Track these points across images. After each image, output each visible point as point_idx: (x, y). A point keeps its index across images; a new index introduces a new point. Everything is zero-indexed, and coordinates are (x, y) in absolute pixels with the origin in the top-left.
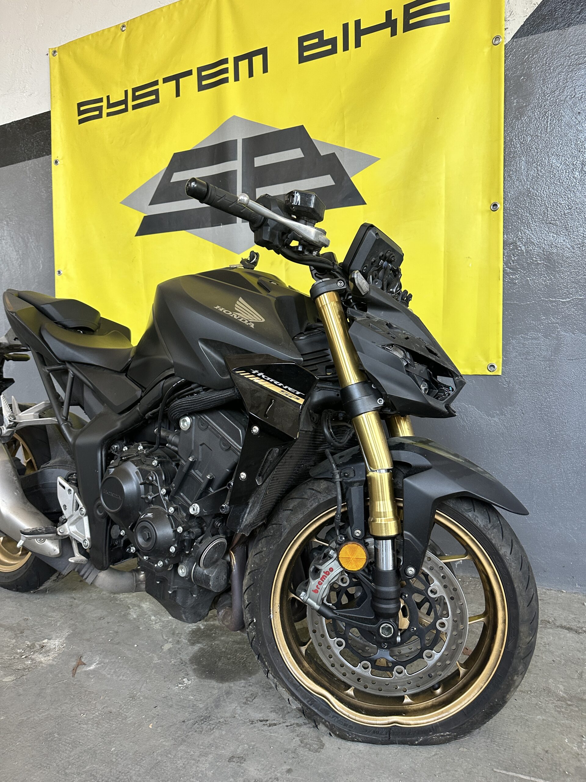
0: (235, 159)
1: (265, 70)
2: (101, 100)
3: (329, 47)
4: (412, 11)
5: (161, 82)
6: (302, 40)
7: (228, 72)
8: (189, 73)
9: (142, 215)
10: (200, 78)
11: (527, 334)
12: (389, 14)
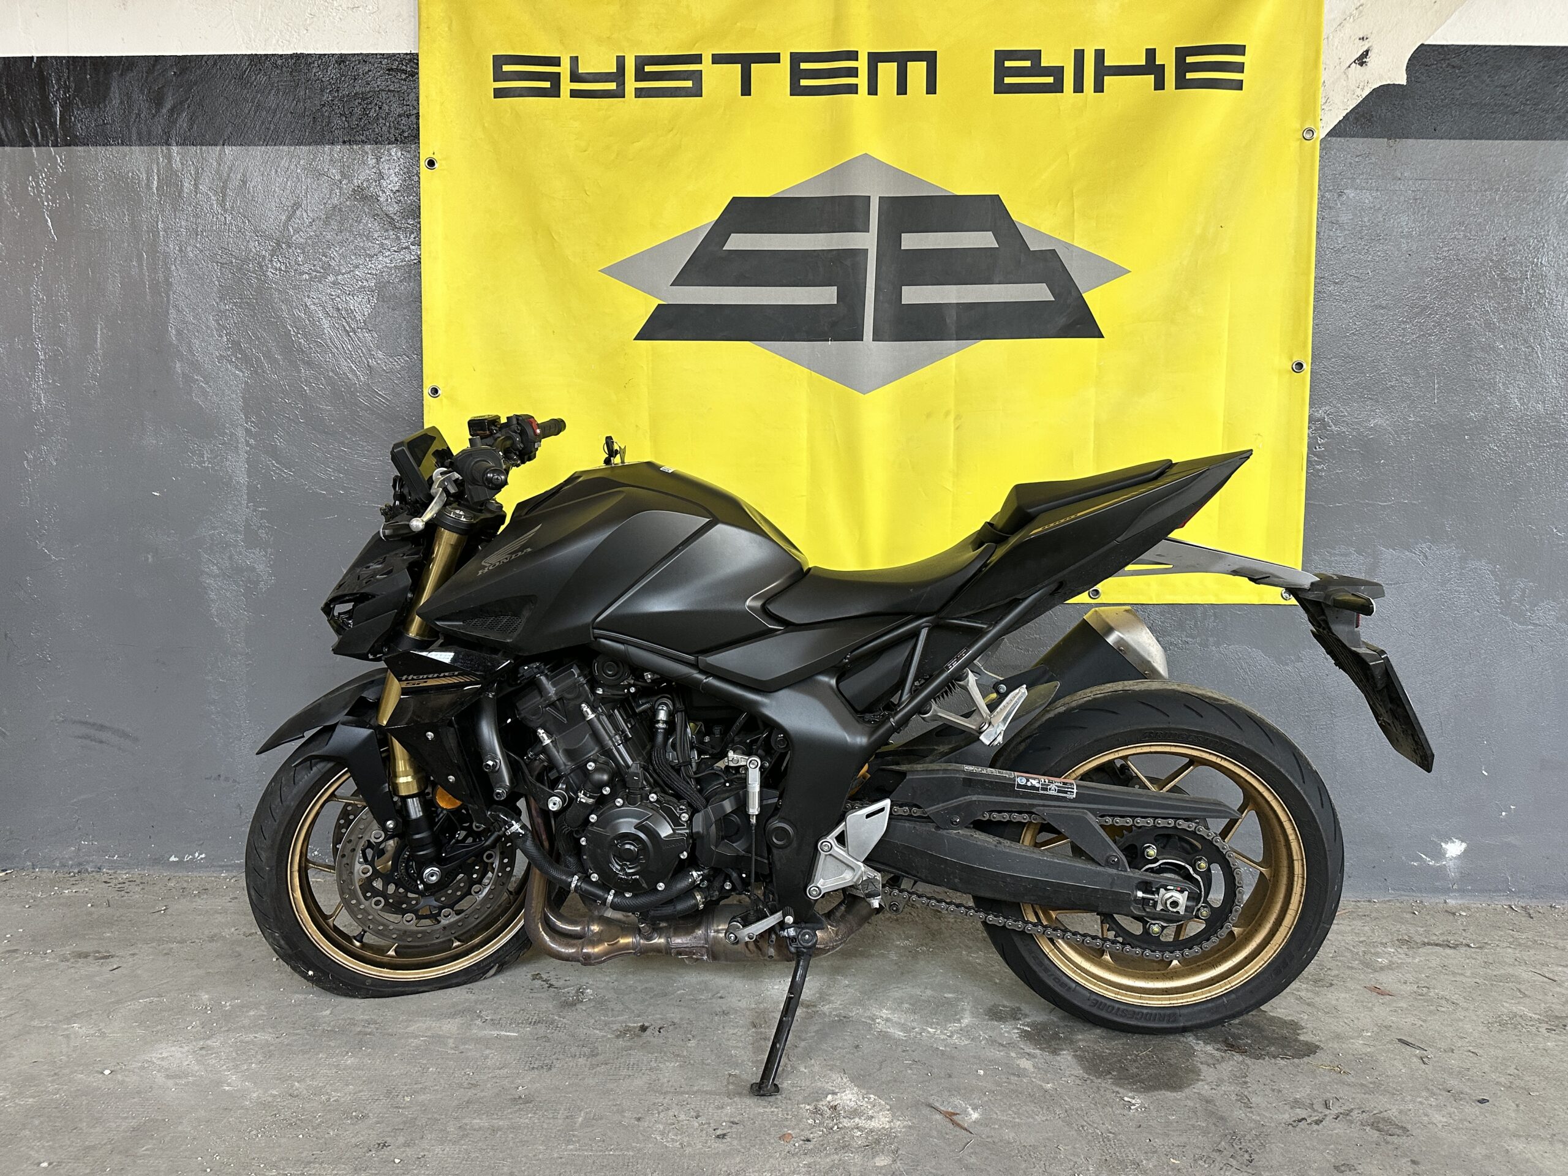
0: (866, 229)
1: (931, 88)
2: (555, 61)
3: (1050, 80)
4: (1189, 60)
5: (707, 59)
6: (1001, 56)
7: (857, 76)
8: (774, 58)
9: (655, 303)
10: (796, 74)
11: (1334, 548)
12: (1151, 54)
